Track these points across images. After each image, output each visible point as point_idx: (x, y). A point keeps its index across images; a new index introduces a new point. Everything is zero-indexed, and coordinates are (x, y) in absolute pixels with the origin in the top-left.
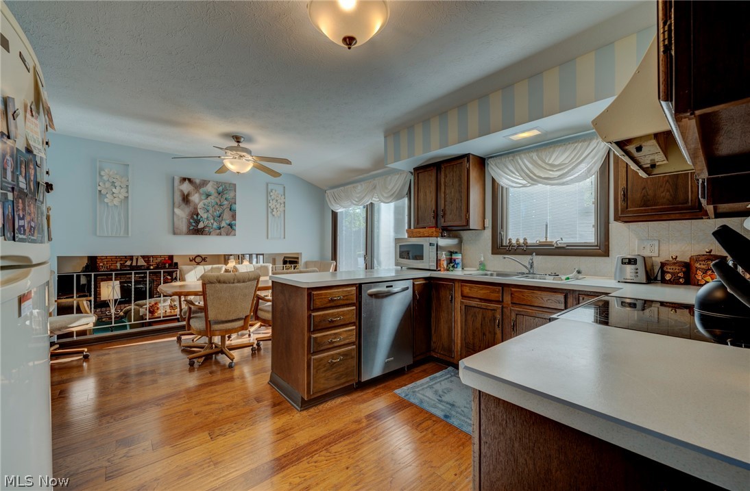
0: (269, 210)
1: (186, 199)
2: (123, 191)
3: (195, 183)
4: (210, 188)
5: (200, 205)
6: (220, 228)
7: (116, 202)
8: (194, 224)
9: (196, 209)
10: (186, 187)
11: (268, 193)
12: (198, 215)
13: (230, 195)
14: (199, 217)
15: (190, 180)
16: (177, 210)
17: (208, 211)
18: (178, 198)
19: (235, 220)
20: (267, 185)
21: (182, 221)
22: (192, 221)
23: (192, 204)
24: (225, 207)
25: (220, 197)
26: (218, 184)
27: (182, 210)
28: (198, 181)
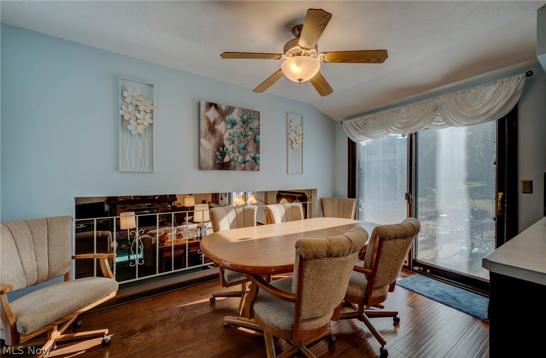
0: (290, 143)
1: (212, 128)
2: (148, 116)
3: (222, 109)
4: (235, 116)
5: (226, 136)
6: (245, 162)
7: (140, 129)
8: (220, 157)
9: (221, 139)
10: (212, 114)
11: (288, 123)
12: (223, 146)
13: (254, 125)
14: (225, 149)
15: (215, 105)
16: (203, 141)
17: (233, 143)
18: (204, 127)
19: (259, 153)
20: (287, 114)
21: (208, 154)
22: (218, 153)
23: (218, 135)
24: (249, 138)
25: (244, 127)
26: (244, 111)
27: (209, 140)
28: (224, 108)
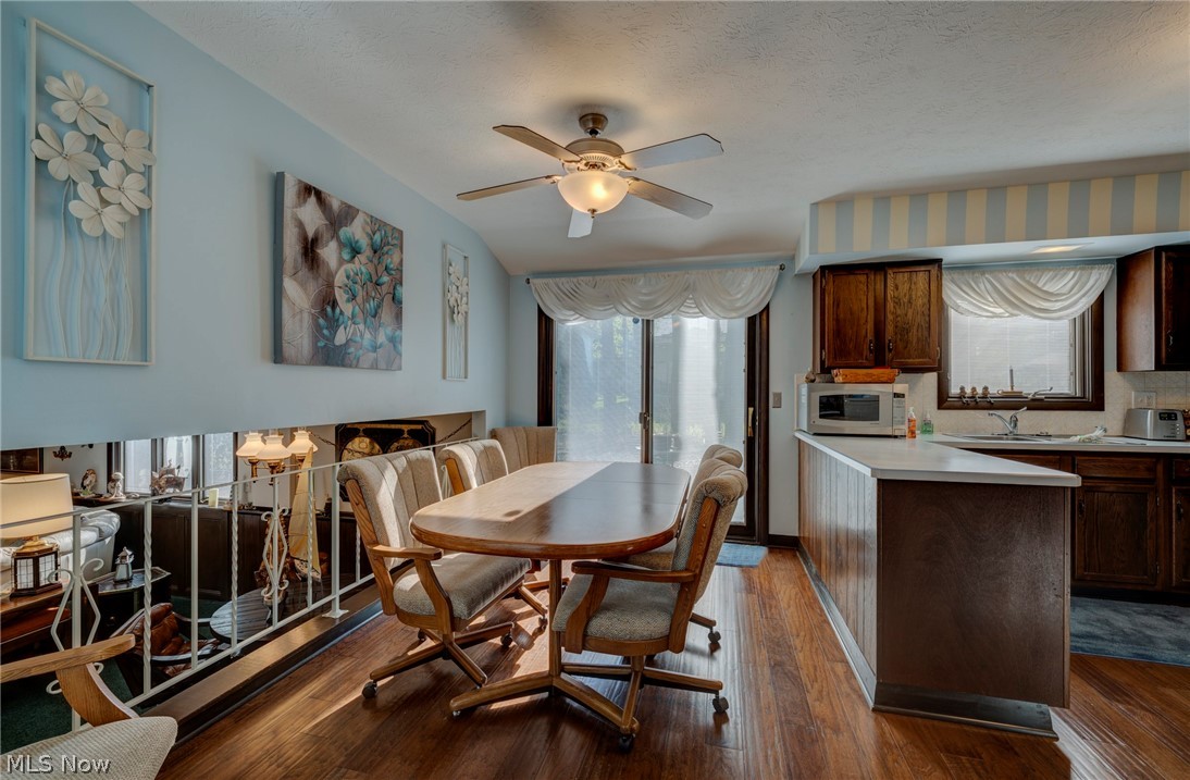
0: (451, 312)
1: (310, 249)
2: (133, 182)
3: (331, 208)
4: (356, 230)
5: (340, 279)
6: (375, 348)
7: (112, 220)
8: (325, 332)
9: (330, 285)
10: (311, 215)
11: (447, 265)
12: (334, 304)
13: (392, 260)
14: (338, 311)
15: (318, 194)
16: (290, 286)
17: (354, 297)
18: (291, 248)
19: (400, 328)
20: (444, 246)
21: (301, 321)
22: (321, 321)
23: (323, 272)
24: (385, 289)
25: (376, 261)
26: (376, 224)
27: (303, 285)
28: (335, 205)
